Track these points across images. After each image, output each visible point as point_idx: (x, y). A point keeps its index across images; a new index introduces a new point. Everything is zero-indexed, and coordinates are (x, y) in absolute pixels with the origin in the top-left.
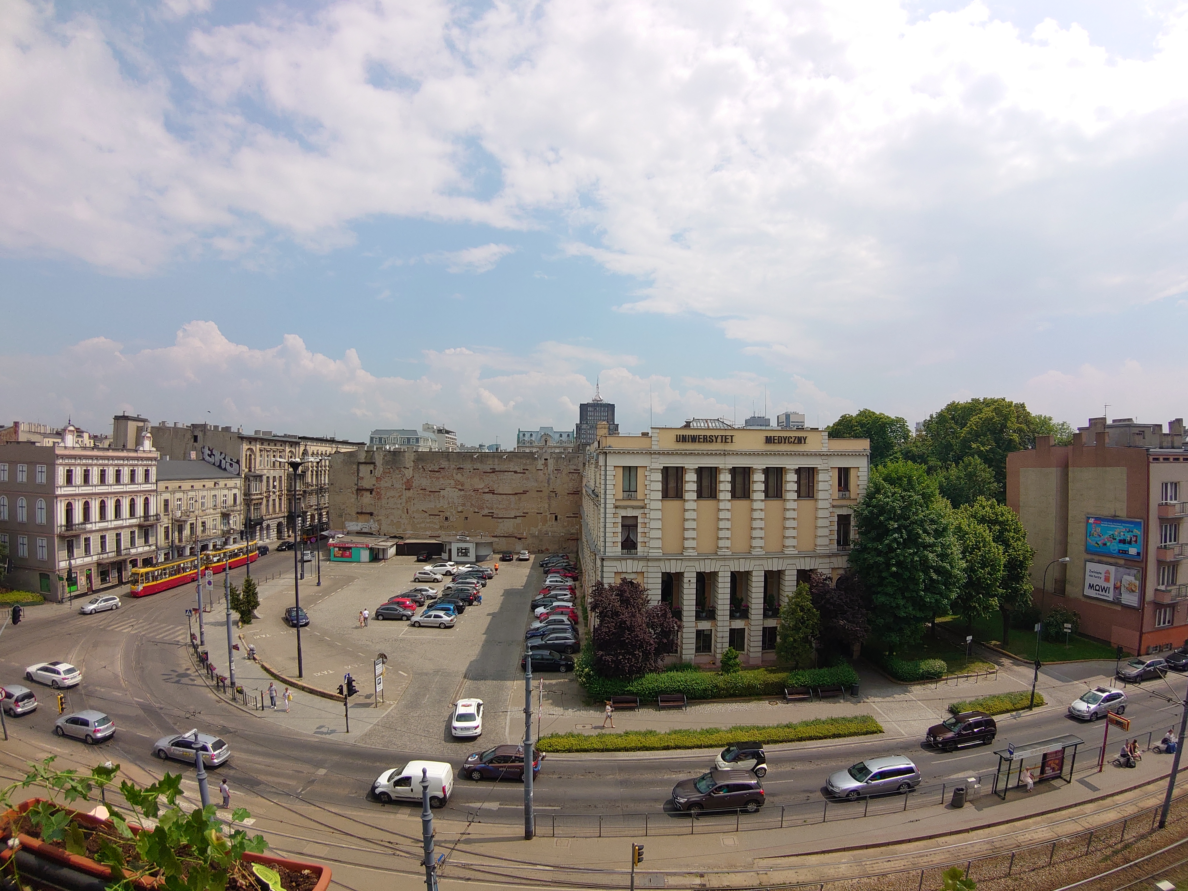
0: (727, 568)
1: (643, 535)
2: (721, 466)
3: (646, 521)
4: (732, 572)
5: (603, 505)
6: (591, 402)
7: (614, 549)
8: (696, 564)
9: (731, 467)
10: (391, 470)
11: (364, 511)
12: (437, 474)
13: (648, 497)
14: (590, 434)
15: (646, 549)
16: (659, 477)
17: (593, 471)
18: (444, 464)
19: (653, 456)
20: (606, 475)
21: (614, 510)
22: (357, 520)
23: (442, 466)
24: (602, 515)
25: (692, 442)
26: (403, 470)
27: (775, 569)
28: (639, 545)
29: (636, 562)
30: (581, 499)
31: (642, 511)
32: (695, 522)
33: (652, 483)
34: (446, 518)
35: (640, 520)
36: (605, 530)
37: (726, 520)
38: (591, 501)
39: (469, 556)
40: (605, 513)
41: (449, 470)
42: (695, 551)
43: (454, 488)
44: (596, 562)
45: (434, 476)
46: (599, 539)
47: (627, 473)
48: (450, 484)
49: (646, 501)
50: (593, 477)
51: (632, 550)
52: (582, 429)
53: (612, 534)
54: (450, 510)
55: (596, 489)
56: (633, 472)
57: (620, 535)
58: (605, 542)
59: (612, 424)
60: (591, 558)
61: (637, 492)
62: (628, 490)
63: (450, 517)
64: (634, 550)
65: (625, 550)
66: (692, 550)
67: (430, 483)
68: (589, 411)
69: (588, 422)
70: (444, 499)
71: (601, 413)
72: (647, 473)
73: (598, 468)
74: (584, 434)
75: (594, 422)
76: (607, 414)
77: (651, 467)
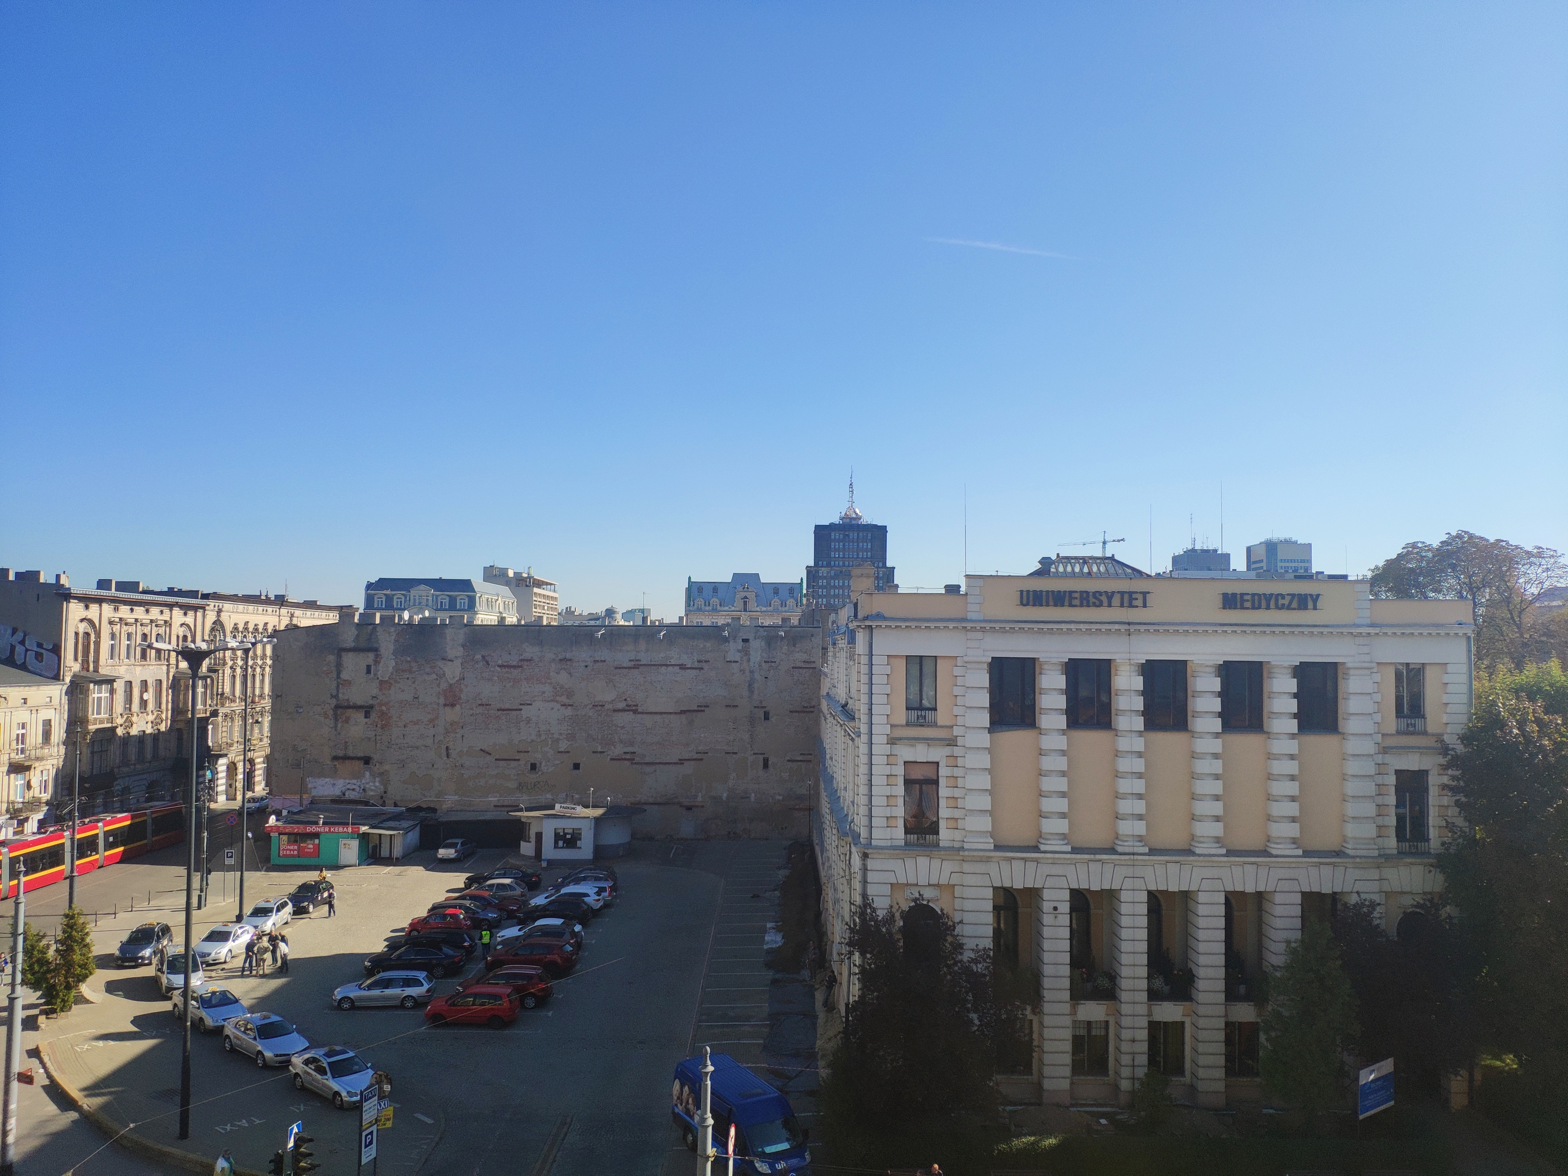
0: (1139, 884)
1: (952, 803)
2: (1119, 657)
3: (957, 772)
4: (1150, 893)
5: (864, 738)
6: (837, 520)
7: (888, 833)
8: (1070, 871)
9: (1142, 659)
10: (413, 664)
11: (351, 755)
12: (515, 672)
13: (960, 721)
14: (835, 587)
15: (959, 835)
16: (984, 679)
17: (843, 667)
18: (531, 651)
19: (971, 635)
20: (871, 674)
21: (887, 749)
22: (334, 773)
23: (527, 655)
24: (864, 759)
25: (1056, 605)
26: (440, 663)
27: (1250, 889)
28: (942, 824)
29: (936, 863)
30: (817, 723)
31: (947, 751)
32: (1065, 779)
33: (969, 692)
34: (533, 767)
35: (943, 771)
36: (870, 790)
37: (1134, 775)
38: (838, 728)
39: (580, 848)
40: (871, 755)
41: (540, 664)
42: (1066, 842)
43: (552, 701)
44: (852, 860)
45: (509, 676)
46: (858, 810)
47: (915, 671)
48: (544, 693)
49: (956, 731)
50: (843, 678)
51: (928, 836)
52: (821, 578)
53: (884, 801)
54: (541, 748)
55: (850, 702)
56: (928, 667)
57: (901, 801)
58: (870, 817)
59: (882, 568)
60: (841, 850)
61: (935, 709)
62: (916, 705)
63: (541, 764)
64: (931, 836)
65: (912, 836)
66: (1060, 840)
67: (499, 692)
68: (835, 540)
69: (832, 563)
70: (529, 725)
71: (858, 545)
72: (957, 671)
73: (854, 660)
74: (825, 587)
75: (844, 563)
76: (869, 547)
77: (966, 659)
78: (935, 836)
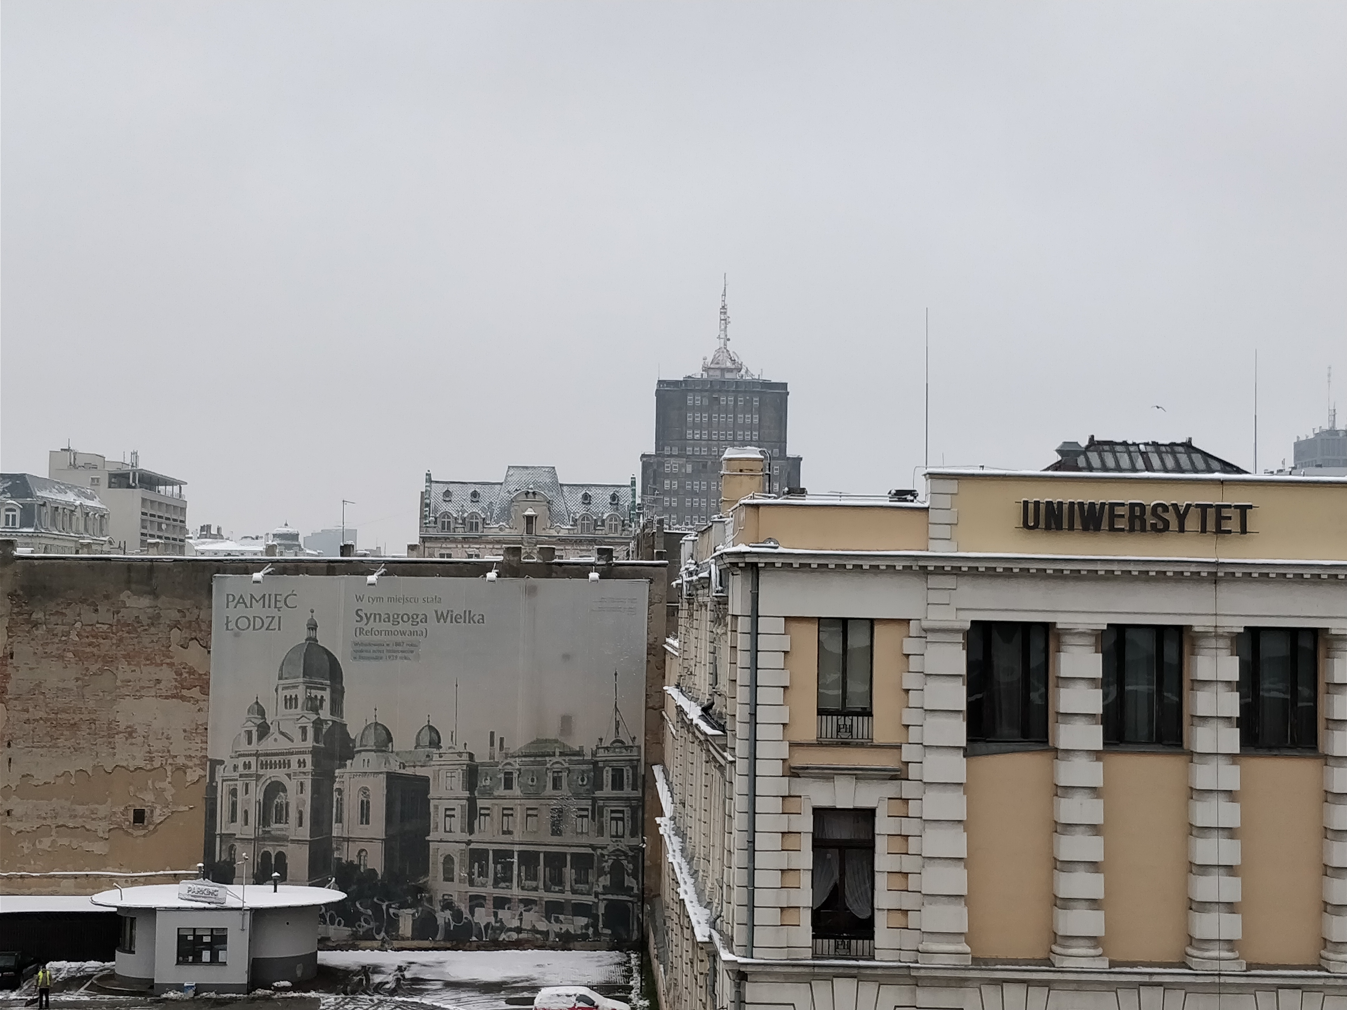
1: (898, 882)
2: (1199, 624)
3: (907, 827)
6: (696, 372)
7: (783, 937)
8: (1106, 1001)
9: (1238, 625)
13: (914, 736)
14: (693, 494)
15: (909, 940)
17: (705, 636)
19: (936, 583)
20: (755, 651)
21: (784, 785)
25: (1085, 529)
28: (880, 921)
29: (868, 989)
31: (890, 789)
32: (1099, 840)
33: (933, 684)
34: (139, 816)
35: (883, 825)
36: (752, 859)
37: (1221, 832)
38: (696, 748)
39: (224, 964)
40: (753, 795)
41: (153, 630)
42: (1100, 951)
43: (174, 696)
44: (717, 985)
45: (95, 650)
46: (729, 895)
47: (835, 646)
48: (158, 681)
49: (908, 753)
50: (705, 657)
51: (853, 942)
52: (667, 476)
53: (775, 879)
54: (153, 783)
55: (717, 699)
56: (857, 640)
57: (806, 879)
58: (751, 907)
59: (778, 459)
60: (698, 967)
61: (870, 714)
62: (837, 706)
63: (152, 812)
64: (860, 942)
65: (826, 941)
66: (1089, 947)
67: (77, 679)
68: (694, 408)
69: (689, 450)
70: (130, 741)
71: (735, 418)
72: (910, 646)
73: (726, 625)
74: (676, 493)
75: (709, 449)
76: (756, 421)
77: (925, 624)
78: (866, 942)
